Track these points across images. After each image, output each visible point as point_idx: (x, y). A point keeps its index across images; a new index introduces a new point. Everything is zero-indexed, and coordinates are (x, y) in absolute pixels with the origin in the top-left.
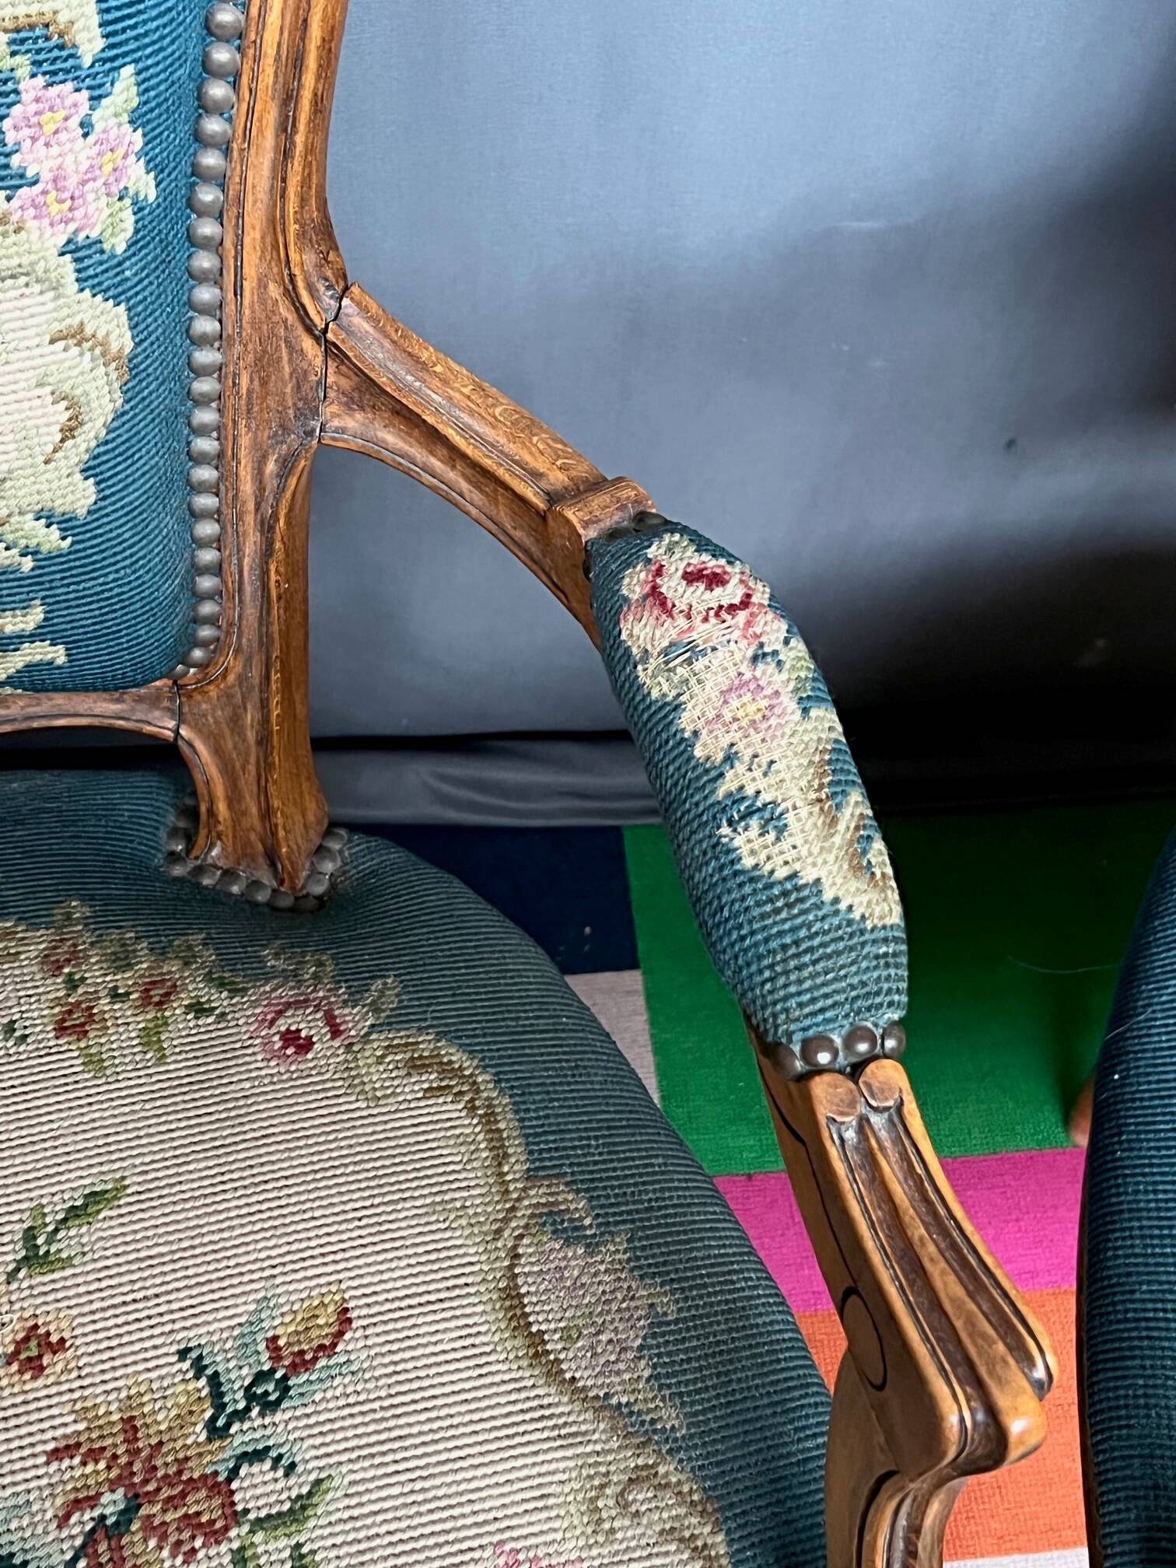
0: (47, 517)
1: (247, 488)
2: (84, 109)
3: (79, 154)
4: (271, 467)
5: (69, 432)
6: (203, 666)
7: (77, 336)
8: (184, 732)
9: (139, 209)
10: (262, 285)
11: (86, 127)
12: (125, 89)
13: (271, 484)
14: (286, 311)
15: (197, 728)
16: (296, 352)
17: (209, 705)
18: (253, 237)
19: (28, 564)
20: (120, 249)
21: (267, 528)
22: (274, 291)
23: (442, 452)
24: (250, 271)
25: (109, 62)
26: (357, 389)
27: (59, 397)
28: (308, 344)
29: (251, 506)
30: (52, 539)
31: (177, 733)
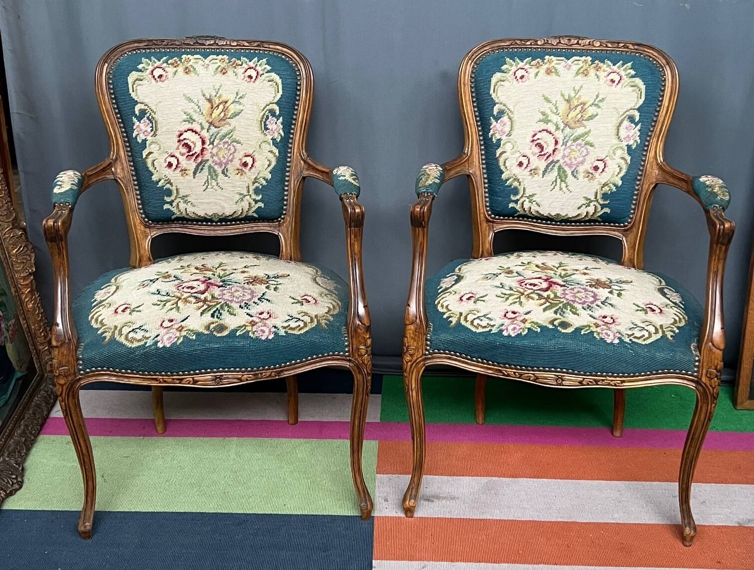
0: (264, 178)
1: (292, 186)
2: (276, 121)
3: (274, 127)
4: (296, 182)
5: (269, 166)
6: (283, 219)
7: (271, 152)
8: (280, 234)
9: (281, 136)
10: (297, 153)
11: (276, 123)
12: (281, 120)
13: (295, 184)
14: (299, 157)
15: (282, 234)
16: (300, 163)
17: (283, 228)
18: (296, 147)
19: (261, 187)
20: (278, 141)
21: (294, 192)
22: (298, 154)
23: (318, 172)
24: (295, 151)
25: (280, 116)
26: (308, 167)
27: (268, 160)
28: (302, 162)
29: (293, 189)
30: (264, 183)
31: (278, 234)
